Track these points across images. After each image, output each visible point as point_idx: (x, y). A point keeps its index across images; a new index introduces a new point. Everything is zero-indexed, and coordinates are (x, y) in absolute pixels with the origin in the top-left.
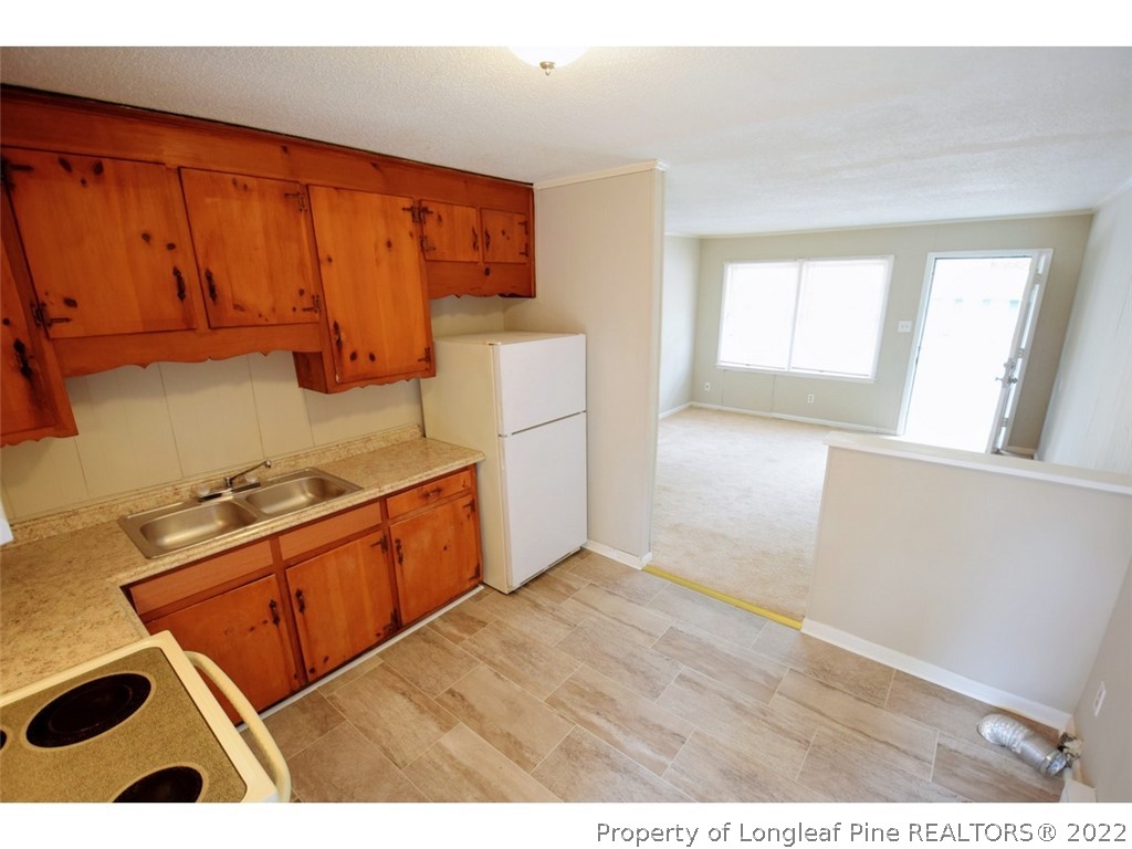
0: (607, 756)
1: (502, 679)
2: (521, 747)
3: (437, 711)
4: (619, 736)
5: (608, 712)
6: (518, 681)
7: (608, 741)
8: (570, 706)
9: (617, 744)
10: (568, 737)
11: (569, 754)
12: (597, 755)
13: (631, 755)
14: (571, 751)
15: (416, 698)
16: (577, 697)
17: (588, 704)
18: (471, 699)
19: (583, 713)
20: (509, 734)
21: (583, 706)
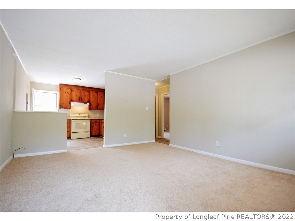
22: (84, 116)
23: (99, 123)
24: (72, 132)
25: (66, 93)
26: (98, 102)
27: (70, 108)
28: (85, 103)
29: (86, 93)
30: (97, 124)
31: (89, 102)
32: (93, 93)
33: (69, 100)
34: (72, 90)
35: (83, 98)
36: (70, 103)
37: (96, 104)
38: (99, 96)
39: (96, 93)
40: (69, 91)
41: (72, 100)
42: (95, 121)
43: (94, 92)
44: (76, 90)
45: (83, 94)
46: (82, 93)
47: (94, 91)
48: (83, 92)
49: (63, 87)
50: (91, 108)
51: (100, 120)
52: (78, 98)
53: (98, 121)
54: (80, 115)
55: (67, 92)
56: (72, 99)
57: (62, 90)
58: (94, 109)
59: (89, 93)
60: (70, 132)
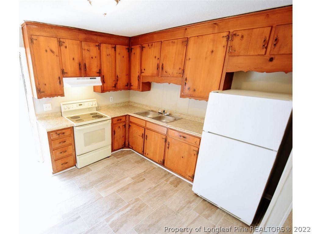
0: (115, 208)
1: (149, 189)
2: (123, 191)
3: (138, 177)
4: (121, 213)
5: (131, 213)
6: (147, 193)
7: (120, 210)
8: (135, 203)
9: (119, 211)
10: (124, 201)
11: (118, 200)
12: (116, 206)
13: (114, 214)
14: (119, 201)
15: (143, 173)
16: (139, 206)
17: (135, 208)
18: (142, 183)
19: (132, 206)
20: (128, 189)
21: (134, 207)
22: (88, 108)
23: (124, 124)
24: (77, 154)
25: (46, 51)
26: (118, 74)
27: (62, 95)
28: (93, 77)
29: (94, 51)
30: (121, 125)
31: (100, 73)
32: (107, 48)
33: (58, 73)
34: (60, 44)
35: (87, 65)
36: (61, 82)
37: (114, 78)
38: (119, 58)
39: (113, 49)
40: (54, 44)
41: (65, 71)
42: (118, 120)
43: (110, 46)
44: (71, 41)
45: (86, 54)
46: (84, 49)
47: (109, 44)
48: (86, 48)
49: (38, 34)
50: (105, 89)
51: (126, 116)
52: (77, 67)
53: (124, 119)
54: (81, 107)
55: (48, 50)
56: (64, 68)
57: (35, 41)
58: (109, 91)
59: (99, 49)
60: (74, 154)
